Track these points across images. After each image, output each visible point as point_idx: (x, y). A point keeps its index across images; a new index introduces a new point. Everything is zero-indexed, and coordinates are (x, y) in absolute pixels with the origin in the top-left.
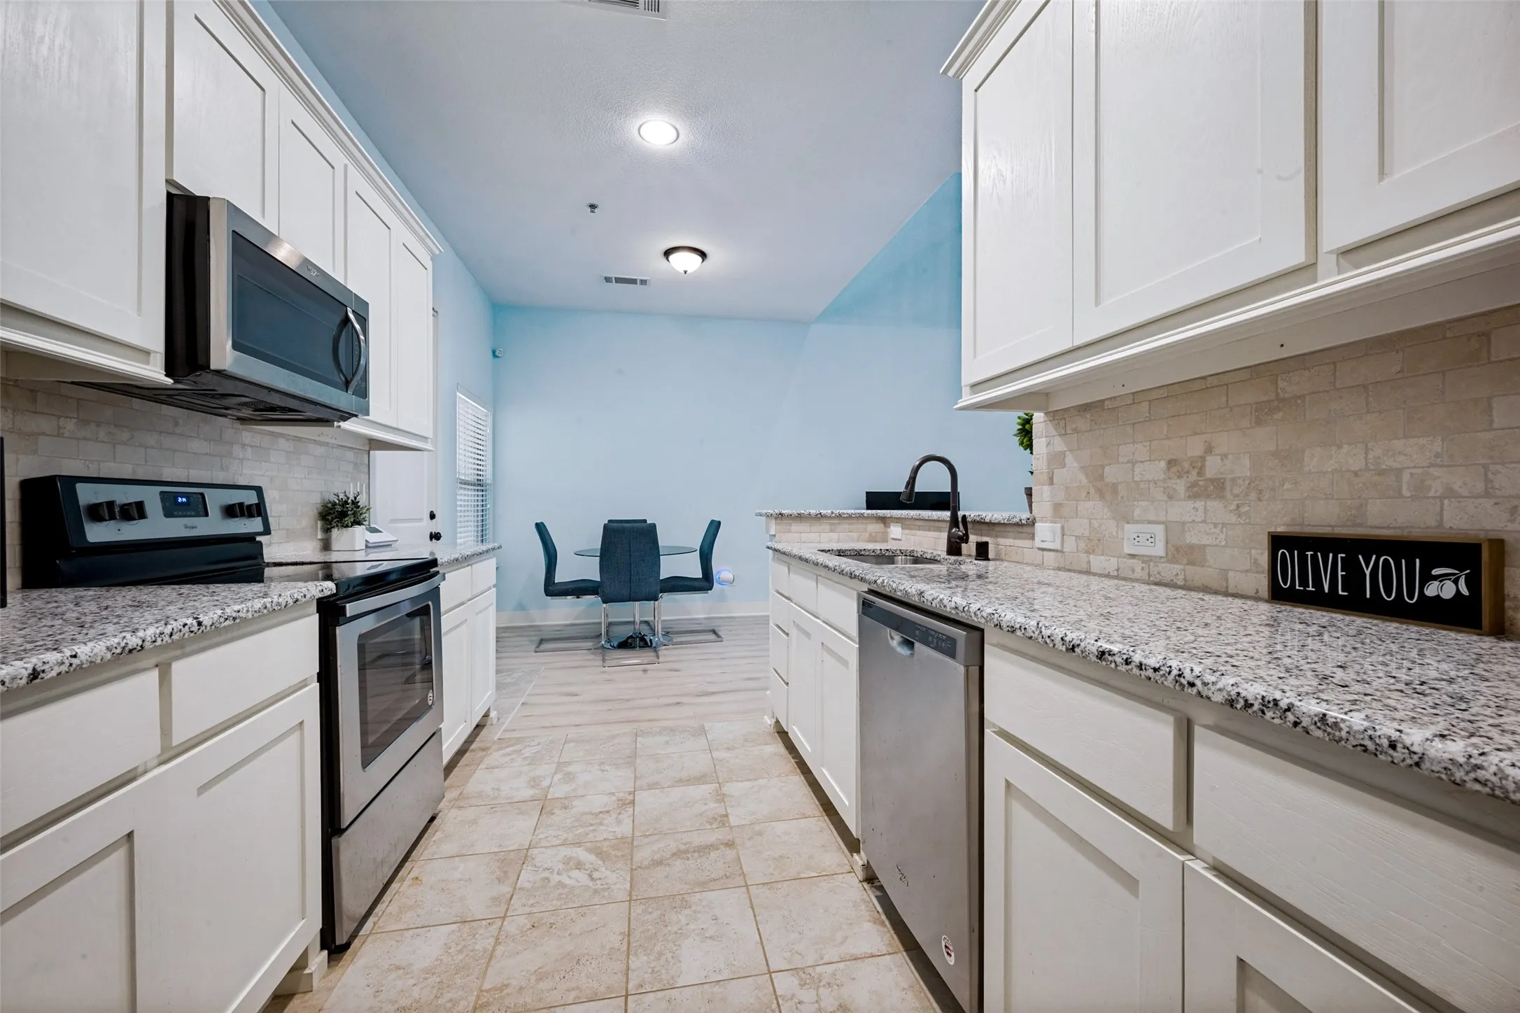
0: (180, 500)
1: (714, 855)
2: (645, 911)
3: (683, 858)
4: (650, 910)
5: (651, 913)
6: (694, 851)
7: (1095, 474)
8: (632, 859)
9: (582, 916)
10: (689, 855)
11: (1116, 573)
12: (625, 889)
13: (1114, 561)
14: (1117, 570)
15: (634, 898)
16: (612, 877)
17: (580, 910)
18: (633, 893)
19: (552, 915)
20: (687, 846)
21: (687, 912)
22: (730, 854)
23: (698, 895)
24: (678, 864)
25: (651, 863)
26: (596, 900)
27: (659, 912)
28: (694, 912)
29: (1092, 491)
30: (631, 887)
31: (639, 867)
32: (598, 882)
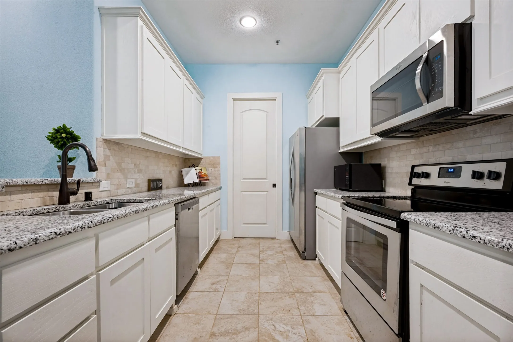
0: (450, 170)
1: (222, 330)
2: (254, 310)
3: (236, 330)
4: (252, 311)
5: (252, 310)
6: (230, 333)
7: (119, 164)
8: (258, 334)
9: (274, 312)
10: (233, 331)
11: (124, 194)
12: (261, 319)
13: (124, 190)
14: (125, 193)
15: (257, 316)
16: (266, 325)
17: (275, 314)
18: (258, 317)
19: (285, 313)
20: (232, 337)
21: (240, 308)
22: (215, 330)
23: (235, 313)
24: (239, 327)
25: (250, 329)
26: (271, 317)
27: (249, 310)
28: (238, 308)
29: (118, 170)
30: (258, 320)
31: (255, 328)
32: (272, 324)
